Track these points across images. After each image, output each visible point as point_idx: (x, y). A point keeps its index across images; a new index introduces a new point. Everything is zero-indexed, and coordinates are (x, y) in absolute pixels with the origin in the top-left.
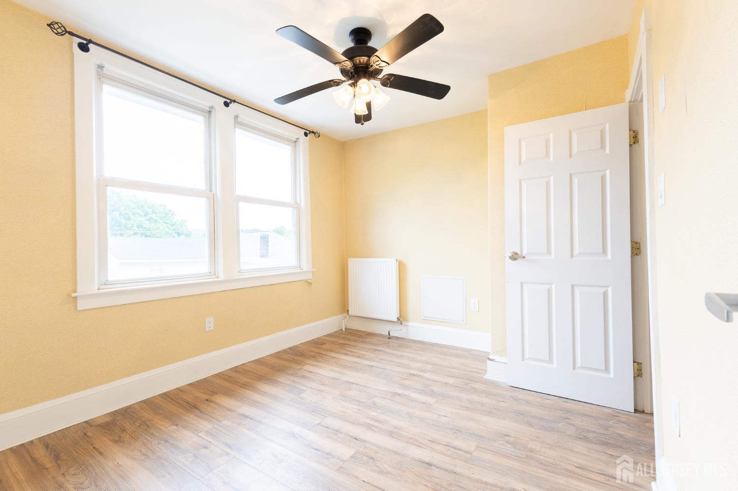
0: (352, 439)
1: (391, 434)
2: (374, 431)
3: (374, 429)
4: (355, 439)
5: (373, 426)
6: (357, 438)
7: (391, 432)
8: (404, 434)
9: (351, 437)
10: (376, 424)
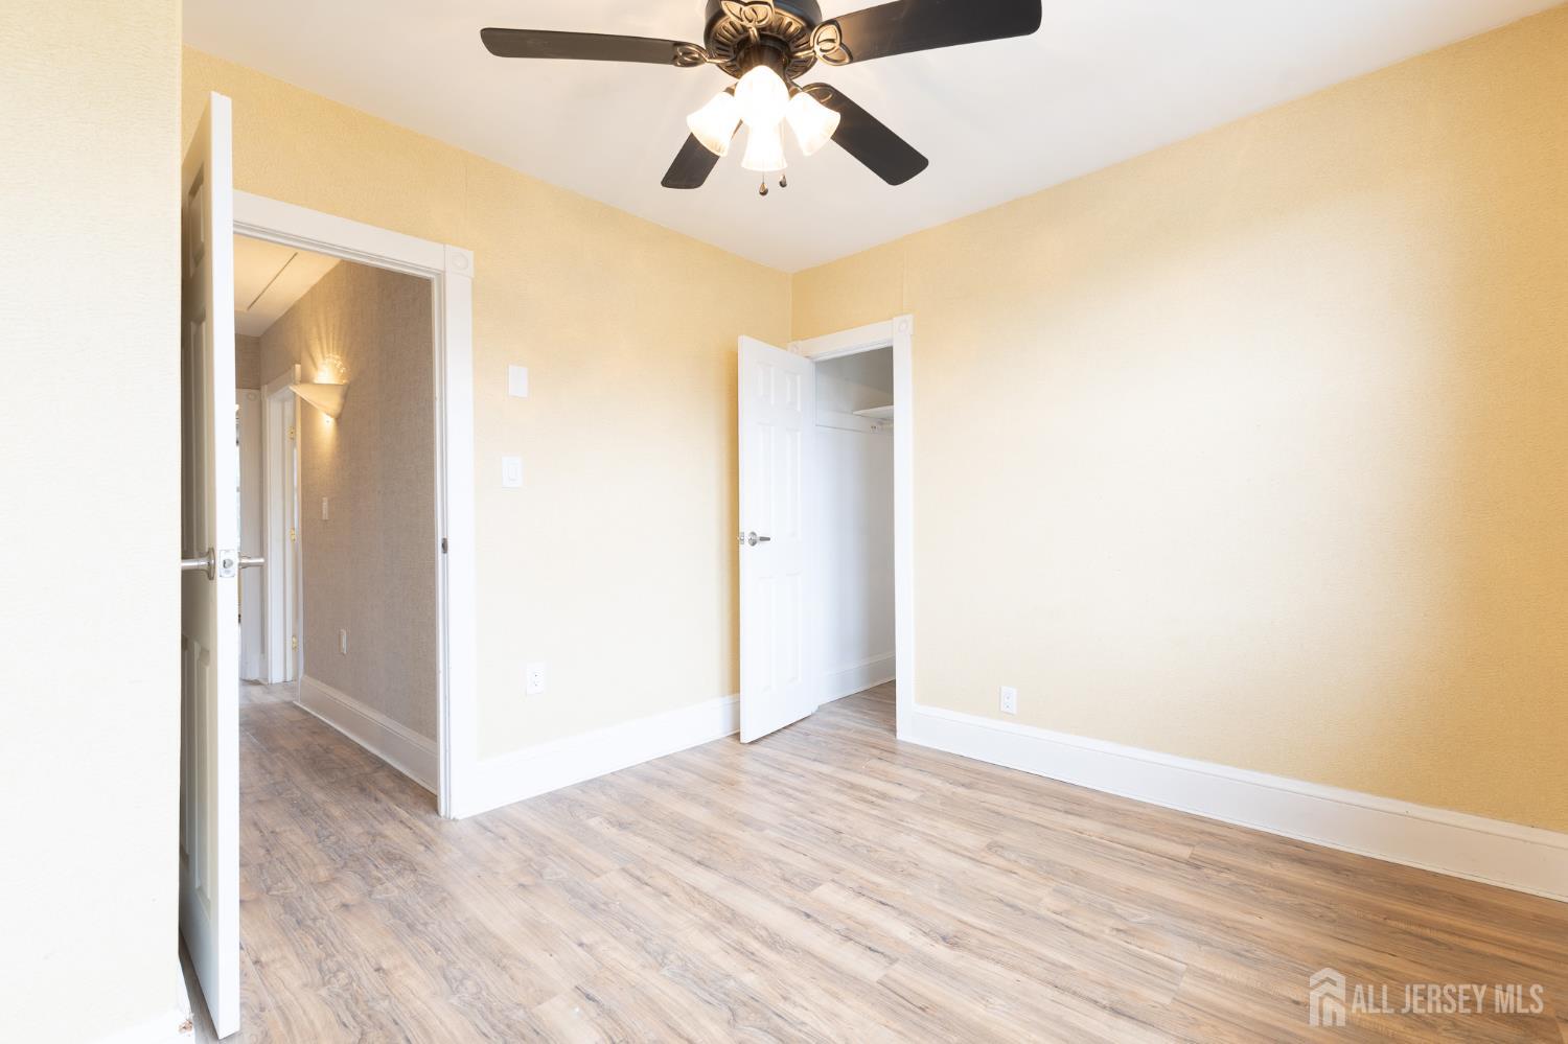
0: (815, 916)
1: (733, 917)
2: (767, 930)
3: (764, 933)
4: (808, 916)
5: (764, 942)
6: (804, 918)
7: (729, 922)
8: (705, 915)
9: (816, 921)
10: (754, 945)
